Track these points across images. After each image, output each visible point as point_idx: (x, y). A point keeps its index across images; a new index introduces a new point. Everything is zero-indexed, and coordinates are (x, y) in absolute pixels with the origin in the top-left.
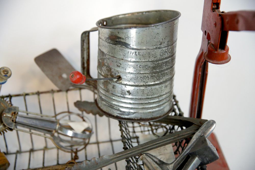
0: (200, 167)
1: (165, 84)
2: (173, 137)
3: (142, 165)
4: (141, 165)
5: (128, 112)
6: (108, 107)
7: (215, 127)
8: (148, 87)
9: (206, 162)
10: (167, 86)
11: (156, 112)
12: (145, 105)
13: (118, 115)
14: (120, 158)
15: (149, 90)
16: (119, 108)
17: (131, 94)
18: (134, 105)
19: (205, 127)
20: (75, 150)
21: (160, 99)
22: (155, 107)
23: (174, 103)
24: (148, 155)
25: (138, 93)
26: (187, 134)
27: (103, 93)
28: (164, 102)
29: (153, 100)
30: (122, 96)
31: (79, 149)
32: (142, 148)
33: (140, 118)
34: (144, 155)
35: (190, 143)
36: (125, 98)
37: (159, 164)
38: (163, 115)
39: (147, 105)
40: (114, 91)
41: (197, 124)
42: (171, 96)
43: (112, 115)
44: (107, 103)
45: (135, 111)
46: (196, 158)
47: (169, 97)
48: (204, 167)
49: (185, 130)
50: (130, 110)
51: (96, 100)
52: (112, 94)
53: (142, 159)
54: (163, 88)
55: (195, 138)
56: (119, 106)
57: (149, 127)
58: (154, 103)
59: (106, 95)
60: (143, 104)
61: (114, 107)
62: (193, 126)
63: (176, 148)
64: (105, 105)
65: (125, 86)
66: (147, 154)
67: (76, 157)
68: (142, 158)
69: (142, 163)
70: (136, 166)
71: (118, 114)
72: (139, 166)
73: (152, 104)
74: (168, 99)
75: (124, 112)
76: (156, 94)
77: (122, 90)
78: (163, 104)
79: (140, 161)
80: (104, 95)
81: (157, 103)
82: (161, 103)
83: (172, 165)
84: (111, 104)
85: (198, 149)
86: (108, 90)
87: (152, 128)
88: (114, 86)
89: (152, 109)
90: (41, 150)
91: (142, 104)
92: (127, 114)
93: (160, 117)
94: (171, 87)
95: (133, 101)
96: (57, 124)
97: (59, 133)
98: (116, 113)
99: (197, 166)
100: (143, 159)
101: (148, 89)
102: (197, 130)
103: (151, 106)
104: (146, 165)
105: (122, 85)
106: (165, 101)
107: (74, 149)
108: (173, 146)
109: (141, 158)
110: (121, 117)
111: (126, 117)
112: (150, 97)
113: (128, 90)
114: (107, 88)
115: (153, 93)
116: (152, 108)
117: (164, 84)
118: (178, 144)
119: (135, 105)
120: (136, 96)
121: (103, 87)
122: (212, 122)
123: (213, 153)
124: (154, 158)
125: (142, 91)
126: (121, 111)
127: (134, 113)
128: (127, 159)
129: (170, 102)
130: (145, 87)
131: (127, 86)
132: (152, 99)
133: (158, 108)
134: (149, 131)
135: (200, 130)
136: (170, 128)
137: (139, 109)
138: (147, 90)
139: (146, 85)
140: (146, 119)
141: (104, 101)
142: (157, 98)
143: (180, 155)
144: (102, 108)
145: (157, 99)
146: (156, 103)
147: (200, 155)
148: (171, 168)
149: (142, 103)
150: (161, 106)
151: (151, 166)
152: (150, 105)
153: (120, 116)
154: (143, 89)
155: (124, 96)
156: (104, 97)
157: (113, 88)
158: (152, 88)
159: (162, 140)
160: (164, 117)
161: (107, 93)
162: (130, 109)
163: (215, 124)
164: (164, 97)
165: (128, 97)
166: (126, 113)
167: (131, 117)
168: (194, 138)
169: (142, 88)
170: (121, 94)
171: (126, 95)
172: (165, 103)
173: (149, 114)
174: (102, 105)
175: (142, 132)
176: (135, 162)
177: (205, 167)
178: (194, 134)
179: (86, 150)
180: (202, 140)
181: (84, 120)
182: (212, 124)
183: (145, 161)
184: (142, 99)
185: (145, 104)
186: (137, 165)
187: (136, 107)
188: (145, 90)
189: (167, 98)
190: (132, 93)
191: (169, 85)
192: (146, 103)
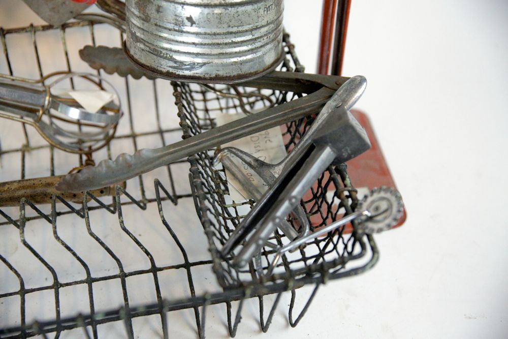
0: (334, 168)
1: (266, 4)
2: (282, 111)
3: (221, 170)
4: (219, 170)
5: (190, 63)
6: (150, 54)
7: (365, 88)
8: (230, 9)
9: (346, 156)
10: (269, 6)
11: (248, 64)
12: (226, 48)
13: (171, 70)
14: (176, 154)
15: (232, 15)
16: (171, 55)
17: (195, 23)
18: (201, 48)
19: (346, 90)
20: (86, 150)
21: (256, 36)
22: (246, 51)
23: (286, 49)
24: (234, 150)
25: (209, 20)
26: (309, 106)
27: (138, 25)
28: (263, 41)
29: (240, 36)
30: (177, 28)
31: (94, 147)
32: (219, 134)
33: (216, 76)
34: (226, 151)
35: (316, 122)
36: (182, 32)
37: (255, 166)
38: (262, 70)
39: (229, 48)
40: (159, 17)
41: (329, 86)
42: (277, 30)
43: (157, 70)
44: (148, 46)
45: (205, 61)
46: (325, 149)
47: (275, 32)
48: (341, 167)
49: (307, 98)
50: (194, 58)
51: (124, 44)
52: (156, 25)
53: (221, 160)
54: (261, 11)
55: (326, 111)
56: (171, 50)
57: (235, 98)
58: (242, 43)
59: (143, 30)
60: (221, 46)
61: (161, 52)
62: (322, 90)
63: (289, 137)
64: (143, 50)
65: (183, 7)
66: (230, 149)
67: (90, 162)
68: (222, 156)
69: (222, 168)
70: (210, 173)
71: (170, 67)
72: (216, 172)
73: (239, 44)
74: (272, 36)
75: (182, 63)
76: (247, 25)
77: (176, 15)
78: (261, 47)
79: (217, 163)
80: (139, 28)
81: (249, 45)
82: (258, 44)
83: (281, 167)
84: (154, 47)
85: (330, 131)
86: (149, 16)
87: (241, 101)
88: (159, 7)
89: (240, 57)
90: (17, 151)
91: (218, 44)
92: (188, 67)
93: (256, 73)
94: (279, 13)
95: (200, 38)
96: (46, 96)
97: (51, 116)
98: (166, 66)
99: (328, 164)
100: (223, 160)
101: (229, 13)
102: (330, 97)
103: (237, 49)
104: (229, 170)
105: (177, 6)
106: (265, 40)
107: (86, 147)
108: (283, 135)
109: (220, 158)
110: (177, 73)
111: (187, 73)
112: (235, 29)
113: (189, 16)
114: (144, 13)
115: (240, 22)
116: (239, 55)
117: (262, 3)
118: (293, 129)
119: (204, 48)
120: (204, 29)
121: (136, 13)
122: (359, 79)
123: (359, 137)
124: (244, 157)
125: (217, 18)
126: (176, 61)
127: (203, 65)
128: (190, 156)
129: (277, 43)
130: (222, 7)
131: (185, 7)
132: (239, 34)
133: (252, 55)
134: (235, 107)
135: (335, 97)
136: (277, 99)
137: (212, 57)
138: (227, 14)
139: (226, 3)
140: (227, 77)
141: (141, 42)
142: (250, 33)
143: (295, 148)
144: (136, 57)
145: (248, 35)
146: (248, 43)
147: (334, 143)
148: (277, 172)
149: (219, 42)
150: (259, 50)
151: (240, 171)
152: (235, 47)
153: (174, 72)
154: (220, 12)
155: (180, 29)
156: (141, 34)
157: (158, 11)
158: (238, 10)
159: (261, 119)
160: (264, 73)
161: (146, 24)
162: (194, 56)
163: (365, 83)
164: (264, 30)
165: (189, 30)
166: (185, 65)
167: (197, 73)
168: (324, 113)
169: (217, 11)
170: (174, 24)
171: (185, 26)
172: (267, 44)
173: (234, 66)
174: (137, 51)
175: (221, 109)
176: (208, 164)
177: (345, 167)
178: (323, 105)
179: (109, 149)
180: (339, 115)
181: (102, 89)
182: (360, 83)
183: (227, 163)
184: (218, 34)
185: (224, 46)
186: (211, 170)
187: (207, 53)
188: (224, 14)
189: (269, 33)
190: (197, 23)
191: (273, 6)
192: (226, 44)
